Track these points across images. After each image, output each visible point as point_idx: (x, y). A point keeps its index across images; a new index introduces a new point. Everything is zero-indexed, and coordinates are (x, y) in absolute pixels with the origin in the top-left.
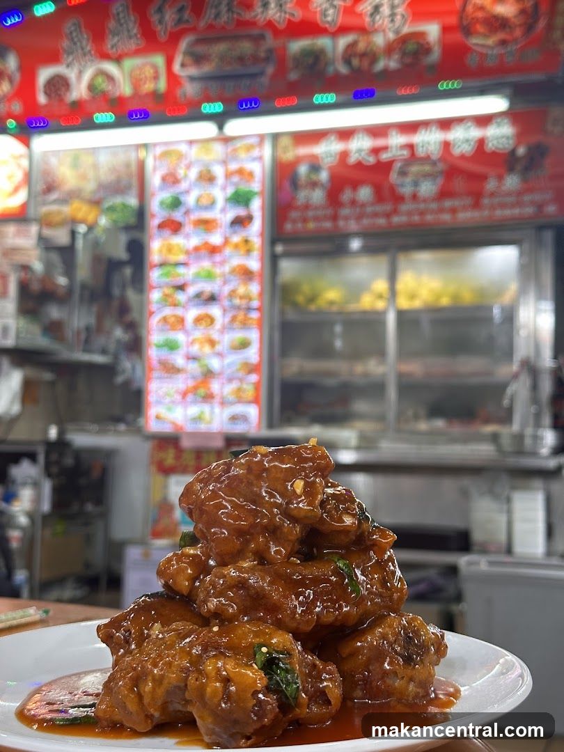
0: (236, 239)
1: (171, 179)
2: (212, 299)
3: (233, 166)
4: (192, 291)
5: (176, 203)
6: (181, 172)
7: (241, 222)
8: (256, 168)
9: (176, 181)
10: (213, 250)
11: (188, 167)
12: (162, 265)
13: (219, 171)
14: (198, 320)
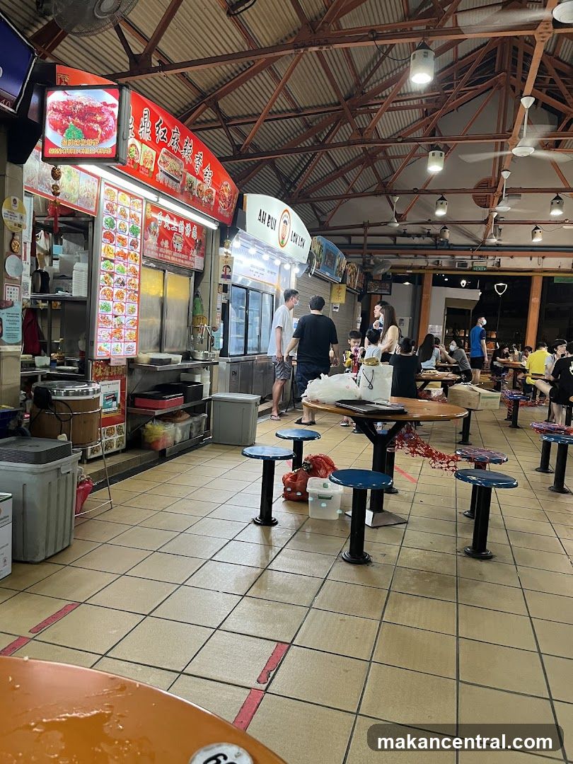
0: (132, 252)
1: (110, 208)
2: (123, 284)
3: (133, 212)
4: (116, 277)
5: (112, 225)
6: (115, 207)
7: (134, 244)
8: (139, 215)
9: (112, 211)
10: (125, 256)
11: (117, 205)
12: (105, 259)
13: (128, 211)
14: (118, 294)
